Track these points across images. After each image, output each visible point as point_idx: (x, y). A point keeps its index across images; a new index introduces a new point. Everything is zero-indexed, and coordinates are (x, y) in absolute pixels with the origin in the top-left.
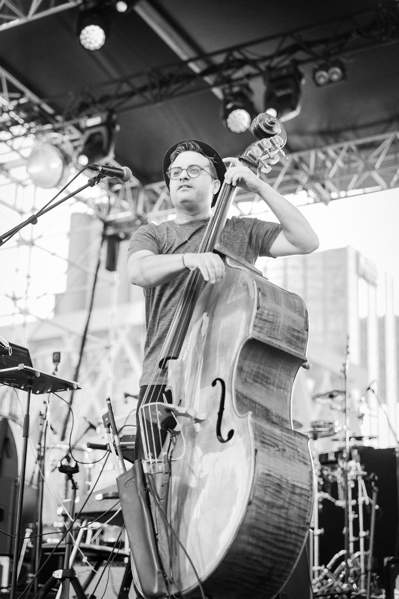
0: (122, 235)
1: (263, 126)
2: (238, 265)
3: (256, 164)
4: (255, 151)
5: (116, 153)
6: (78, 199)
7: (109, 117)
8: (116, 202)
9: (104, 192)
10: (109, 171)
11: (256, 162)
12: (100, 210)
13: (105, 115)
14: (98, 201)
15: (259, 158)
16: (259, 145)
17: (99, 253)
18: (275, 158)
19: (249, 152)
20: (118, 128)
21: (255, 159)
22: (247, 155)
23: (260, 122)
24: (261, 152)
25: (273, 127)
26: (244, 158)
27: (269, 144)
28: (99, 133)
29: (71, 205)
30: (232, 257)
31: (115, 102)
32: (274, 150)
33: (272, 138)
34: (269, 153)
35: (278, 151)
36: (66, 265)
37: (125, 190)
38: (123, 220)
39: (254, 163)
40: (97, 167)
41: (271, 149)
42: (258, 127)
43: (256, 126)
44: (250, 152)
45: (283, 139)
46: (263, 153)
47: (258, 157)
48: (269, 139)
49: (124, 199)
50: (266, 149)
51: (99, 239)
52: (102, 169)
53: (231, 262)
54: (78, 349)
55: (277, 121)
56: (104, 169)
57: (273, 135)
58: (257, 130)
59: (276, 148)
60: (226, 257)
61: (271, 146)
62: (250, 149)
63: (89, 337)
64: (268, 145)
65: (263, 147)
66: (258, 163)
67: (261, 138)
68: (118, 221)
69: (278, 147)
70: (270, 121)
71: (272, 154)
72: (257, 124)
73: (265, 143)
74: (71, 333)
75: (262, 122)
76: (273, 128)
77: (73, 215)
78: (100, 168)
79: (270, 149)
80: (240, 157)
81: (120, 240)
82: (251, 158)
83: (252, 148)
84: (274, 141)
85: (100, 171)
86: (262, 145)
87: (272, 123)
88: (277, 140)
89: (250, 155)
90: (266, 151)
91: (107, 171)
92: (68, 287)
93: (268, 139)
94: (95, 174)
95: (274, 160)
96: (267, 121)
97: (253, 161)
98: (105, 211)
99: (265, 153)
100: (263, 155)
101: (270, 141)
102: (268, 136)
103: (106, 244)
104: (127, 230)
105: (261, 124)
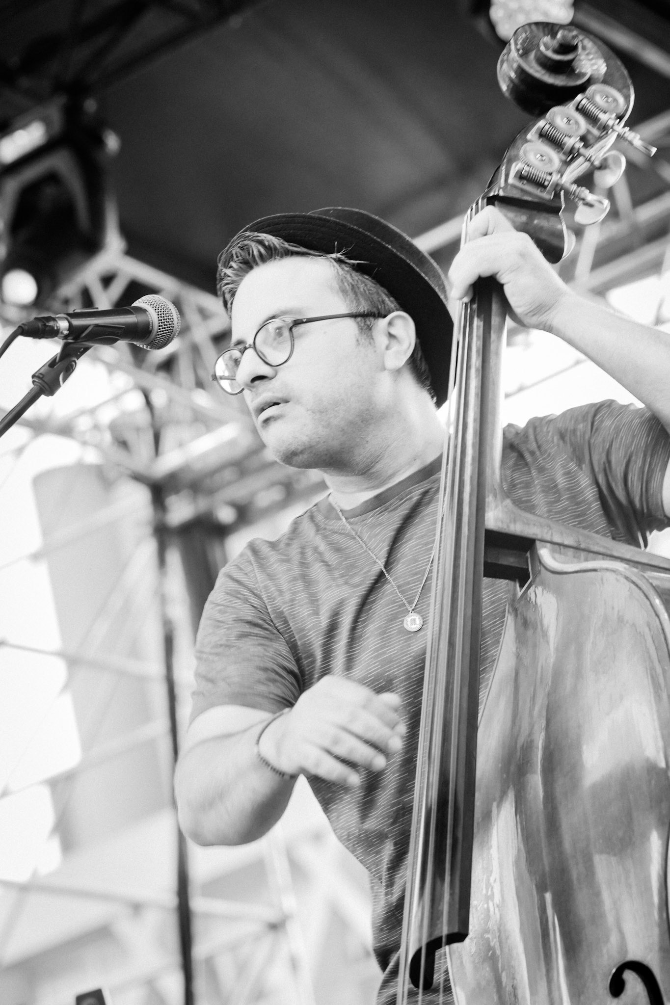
0: (226, 515)
1: (539, 68)
2: (586, 560)
3: (550, 201)
4: (533, 158)
5: (126, 231)
6: (39, 427)
7: (72, 113)
8: (170, 401)
9: (122, 380)
10: (97, 326)
11: (547, 196)
12: (123, 444)
13: (54, 111)
14: (107, 416)
15: (555, 178)
16: (543, 136)
17: (163, 599)
18: (610, 162)
19: (515, 168)
20: (112, 142)
21: (541, 185)
22: (511, 180)
23: (521, 56)
24: (556, 158)
25: (572, 61)
26: (501, 194)
27: (577, 123)
28: (52, 178)
29: (20, 451)
30: (557, 539)
31: (81, 54)
32: (599, 138)
33: (579, 97)
34: (582, 151)
35: (612, 138)
36: (60, 668)
37: (195, 350)
38: (213, 461)
39: (543, 199)
40: (51, 323)
41: (590, 137)
42: (521, 72)
43: (513, 75)
44: (517, 169)
45: (619, 90)
46: (564, 158)
47: (549, 178)
48: (571, 106)
49: (200, 384)
50: (571, 142)
51: (149, 548)
52: (71, 327)
53: (557, 556)
54: (174, 957)
55: (581, 37)
56: (76, 322)
57: (582, 89)
58: (522, 87)
59: (605, 128)
60: (538, 543)
61: (583, 125)
62: (515, 158)
63: (198, 904)
64: (575, 127)
65: (558, 136)
66: (557, 196)
67: (542, 112)
68: (198, 466)
69: (610, 123)
70: (555, 43)
71: (598, 152)
72: (515, 65)
73: (560, 122)
74: (137, 908)
75: (532, 56)
76: (575, 64)
77: (39, 480)
78: (63, 325)
79: (583, 139)
80: (491, 194)
81: (221, 531)
82: (528, 188)
83: (521, 152)
84: (591, 108)
85: (66, 332)
86: (552, 132)
87: (567, 48)
88: (598, 99)
89: (521, 177)
90: (573, 148)
91: (86, 327)
92: (87, 744)
93: (570, 108)
94: (51, 348)
95: (607, 171)
96: (547, 48)
97: (537, 196)
98: (143, 445)
99: (572, 155)
100: (567, 164)
101: (577, 109)
102: (564, 96)
103: (174, 558)
104: (239, 491)
105: (526, 61)
